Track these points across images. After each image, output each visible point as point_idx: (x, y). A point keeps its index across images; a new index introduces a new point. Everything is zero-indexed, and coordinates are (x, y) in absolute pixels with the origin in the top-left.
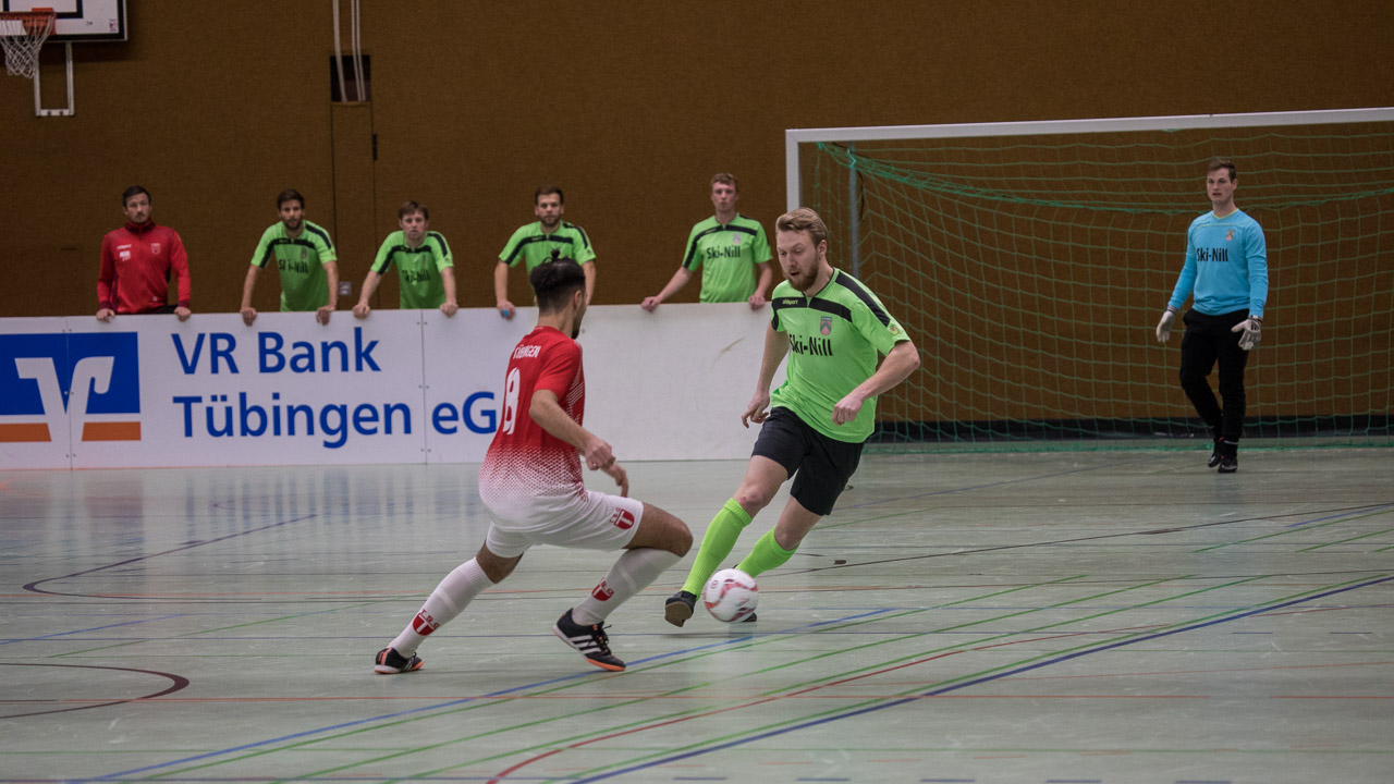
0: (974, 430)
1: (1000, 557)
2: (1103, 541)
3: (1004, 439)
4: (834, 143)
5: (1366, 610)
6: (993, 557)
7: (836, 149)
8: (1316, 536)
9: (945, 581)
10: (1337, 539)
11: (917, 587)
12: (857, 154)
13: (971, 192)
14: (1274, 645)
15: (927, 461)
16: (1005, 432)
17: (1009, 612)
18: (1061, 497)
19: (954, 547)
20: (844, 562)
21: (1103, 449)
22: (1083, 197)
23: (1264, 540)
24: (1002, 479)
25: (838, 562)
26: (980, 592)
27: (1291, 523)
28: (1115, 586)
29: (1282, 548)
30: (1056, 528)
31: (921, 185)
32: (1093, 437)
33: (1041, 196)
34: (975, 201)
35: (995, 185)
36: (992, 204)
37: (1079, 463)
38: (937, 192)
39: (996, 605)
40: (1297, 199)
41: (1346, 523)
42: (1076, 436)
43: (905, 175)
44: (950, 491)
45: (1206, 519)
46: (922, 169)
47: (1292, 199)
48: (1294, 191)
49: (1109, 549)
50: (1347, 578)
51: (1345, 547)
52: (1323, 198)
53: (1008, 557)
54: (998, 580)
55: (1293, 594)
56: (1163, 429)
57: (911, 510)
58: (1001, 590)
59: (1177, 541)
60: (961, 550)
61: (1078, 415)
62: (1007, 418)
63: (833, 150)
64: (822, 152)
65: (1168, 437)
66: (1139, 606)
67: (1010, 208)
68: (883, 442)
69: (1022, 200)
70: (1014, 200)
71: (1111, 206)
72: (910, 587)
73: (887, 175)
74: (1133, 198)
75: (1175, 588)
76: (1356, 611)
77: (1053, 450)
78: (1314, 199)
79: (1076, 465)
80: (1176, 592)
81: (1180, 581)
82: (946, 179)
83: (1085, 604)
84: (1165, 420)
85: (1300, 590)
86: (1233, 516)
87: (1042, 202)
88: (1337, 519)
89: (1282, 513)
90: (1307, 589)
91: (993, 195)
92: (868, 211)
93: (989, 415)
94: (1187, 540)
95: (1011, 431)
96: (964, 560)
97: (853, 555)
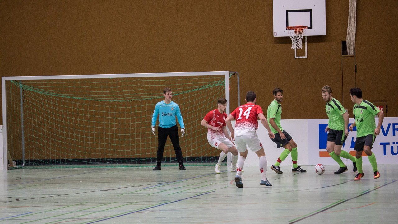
0: (56, 162)
1: (64, 197)
2: (92, 193)
3: (65, 164)
4: (16, 81)
5: (165, 211)
6: (61, 197)
7: (16, 82)
8: (152, 191)
9: (48, 204)
10: (157, 192)
11: (39, 206)
12: (22, 84)
13: (55, 95)
14: (139, 221)
15: (42, 171)
16: (65, 162)
17: (66, 213)
18: (81, 181)
19: (50, 195)
20: (18, 199)
21: (93, 167)
22: (87, 96)
23: (137, 192)
24: (64, 176)
25: (17, 199)
26: (57, 207)
27: (144, 187)
28: (95, 205)
29: (142, 194)
30: (79, 189)
31: (41, 93)
32: (90, 164)
33: (74, 96)
34: (56, 97)
35: (62, 93)
36: (61, 98)
37: (86, 171)
38: (45, 95)
39: (62, 211)
40: (146, 98)
41: (160, 187)
42: (85, 163)
43: (36, 90)
44: (50, 179)
45: (121, 187)
46: (41, 88)
47: (144, 98)
48: (145, 95)
49: (94, 195)
50: (159, 203)
51: (159, 194)
52: (153, 97)
53: (65, 197)
54: (63, 204)
55: (145, 207)
56: (109, 161)
57: (38, 184)
58: (63, 207)
59: (113, 193)
60: (52, 195)
61: (86, 158)
62: (65, 158)
63: (15, 83)
64: (12, 83)
65: (111, 164)
66: (102, 211)
67: (66, 99)
68: (30, 165)
69: (69, 97)
70: (67, 97)
71: (95, 99)
72: (37, 206)
73: (31, 90)
74: (101, 97)
75: (112, 206)
76: (162, 211)
77: (78, 167)
78: (150, 98)
79: (85, 171)
80: (112, 207)
81: (114, 204)
82: (48, 91)
83: (87, 210)
84: (110, 159)
85: (146, 206)
86: (129, 185)
87: (75, 98)
88: (157, 186)
89: (142, 185)
90: (149, 205)
91: (61, 96)
92: (26, 100)
93: (61, 158)
94: (116, 192)
95: (67, 162)
96: (53, 198)
97: (21, 197)
